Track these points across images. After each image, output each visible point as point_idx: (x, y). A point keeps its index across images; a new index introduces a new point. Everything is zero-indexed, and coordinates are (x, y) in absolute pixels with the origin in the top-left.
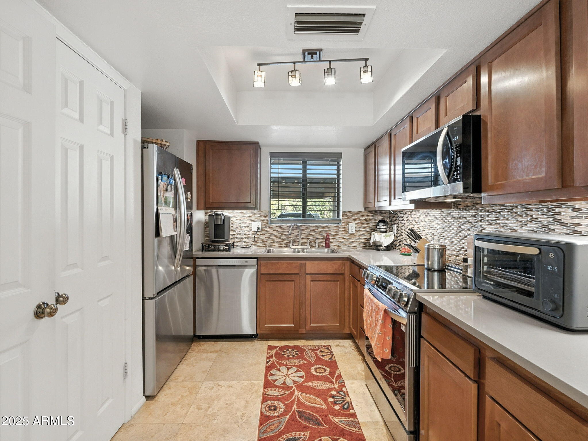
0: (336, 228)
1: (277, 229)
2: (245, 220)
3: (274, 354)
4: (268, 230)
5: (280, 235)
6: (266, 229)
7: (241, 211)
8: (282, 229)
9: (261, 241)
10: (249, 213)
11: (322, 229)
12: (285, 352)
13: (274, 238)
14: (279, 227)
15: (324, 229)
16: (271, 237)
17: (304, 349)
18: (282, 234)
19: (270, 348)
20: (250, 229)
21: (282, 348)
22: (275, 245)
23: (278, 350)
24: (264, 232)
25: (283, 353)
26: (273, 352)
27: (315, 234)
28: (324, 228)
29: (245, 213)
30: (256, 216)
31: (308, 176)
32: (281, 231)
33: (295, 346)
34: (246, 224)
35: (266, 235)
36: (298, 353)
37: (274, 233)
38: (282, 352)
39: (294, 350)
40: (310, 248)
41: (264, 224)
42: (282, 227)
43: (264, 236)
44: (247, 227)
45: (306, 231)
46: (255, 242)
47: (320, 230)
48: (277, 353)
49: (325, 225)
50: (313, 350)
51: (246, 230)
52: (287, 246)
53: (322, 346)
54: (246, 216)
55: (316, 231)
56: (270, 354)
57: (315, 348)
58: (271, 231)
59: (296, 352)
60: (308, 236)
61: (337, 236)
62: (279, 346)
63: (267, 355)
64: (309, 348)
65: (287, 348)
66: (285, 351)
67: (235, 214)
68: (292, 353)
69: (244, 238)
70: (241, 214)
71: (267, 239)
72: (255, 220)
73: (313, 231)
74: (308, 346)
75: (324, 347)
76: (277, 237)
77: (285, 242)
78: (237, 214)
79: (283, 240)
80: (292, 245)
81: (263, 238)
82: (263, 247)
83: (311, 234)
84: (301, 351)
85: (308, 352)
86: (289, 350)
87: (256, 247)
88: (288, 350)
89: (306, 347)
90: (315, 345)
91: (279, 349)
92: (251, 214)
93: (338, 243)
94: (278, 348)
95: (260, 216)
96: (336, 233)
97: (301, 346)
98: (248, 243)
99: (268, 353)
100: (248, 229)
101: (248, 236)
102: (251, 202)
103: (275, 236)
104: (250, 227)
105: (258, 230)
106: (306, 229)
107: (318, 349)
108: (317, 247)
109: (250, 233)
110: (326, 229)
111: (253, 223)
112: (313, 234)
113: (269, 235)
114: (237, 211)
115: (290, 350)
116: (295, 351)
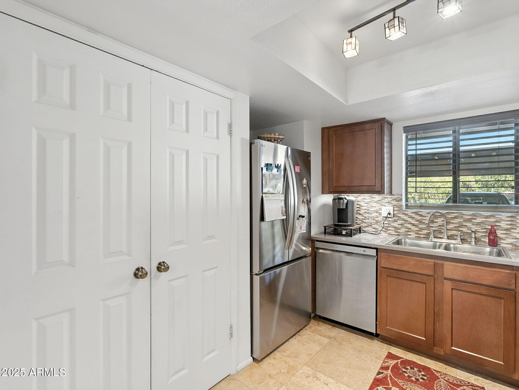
0: (510, 219)
1: (413, 215)
2: (374, 204)
3: (391, 366)
4: (403, 216)
5: (418, 223)
6: (399, 215)
7: (369, 195)
8: (421, 216)
9: (394, 229)
10: (378, 196)
11: (485, 220)
12: (407, 369)
13: (409, 226)
14: (416, 213)
15: (488, 220)
16: (405, 225)
17: (438, 377)
18: (421, 222)
19: (390, 356)
20: (380, 214)
21: (406, 363)
22: (410, 235)
23: (399, 363)
24: (397, 218)
25: (404, 370)
26: (392, 363)
27: (471, 224)
28: (487, 217)
29: (374, 197)
30: (387, 200)
31: (461, 149)
32: (419, 218)
33: (425, 366)
34: (376, 209)
35: (399, 221)
36: (425, 378)
37: (410, 220)
38: (403, 368)
39: (420, 372)
40: (461, 243)
41: (395, 209)
42: (420, 213)
43: (396, 223)
44: (377, 212)
45: (456, 221)
46: (386, 229)
47: (479, 220)
48: (395, 367)
49: (489, 214)
50: (450, 383)
51: (375, 215)
52: (427, 237)
53: (469, 383)
54: (375, 200)
55: (473, 221)
56: (387, 364)
57: (455, 382)
58: (406, 218)
59: (423, 375)
60: (459, 227)
61: (512, 231)
62: (403, 358)
63: (383, 363)
64: (446, 379)
65: (413, 364)
66: (409, 368)
67: (364, 198)
68: (417, 374)
69: (373, 224)
70: (369, 198)
71: (400, 226)
72: (386, 204)
73: (469, 220)
74: (446, 374)
75: (471, 385)
76: (413, 225)
77: (425, 232)
78: (365, 198)
79: (422, 229)
80: (433, 236)
81: (395, 224)
82: (395, 235)
83: (464, 224)
84: (430, 378)
85: (442, 383)
86: (414, 369)
87: (387, 235)
88: (412, 368)
89: (441, 375)
90: (458, 377)
91: (401, 362)
92: (381, 198)
93: (515, 240)
94: (399, 361)
95: (391, 200)
96: (510, 227)
97: (435, 370)
98: (378, 229)
99: (384, 362)
100: (377, 214)
101: (377, 222)
102: (375, 186)
103: (411, 224)
104: (380, 212)
105: (389, 216)
106: (456, 217)
107: (461, 386)
108: (473, 243)
109: (380, 219)
110: (492, 220)
111: (383, 207)
112: (468, 224)
113: (404, 222)
114: (365, 195)
115: (416, 369)
116: (423, 373)
